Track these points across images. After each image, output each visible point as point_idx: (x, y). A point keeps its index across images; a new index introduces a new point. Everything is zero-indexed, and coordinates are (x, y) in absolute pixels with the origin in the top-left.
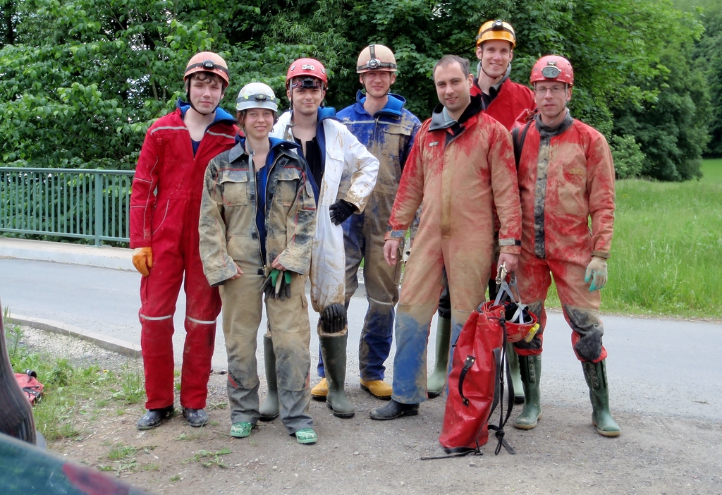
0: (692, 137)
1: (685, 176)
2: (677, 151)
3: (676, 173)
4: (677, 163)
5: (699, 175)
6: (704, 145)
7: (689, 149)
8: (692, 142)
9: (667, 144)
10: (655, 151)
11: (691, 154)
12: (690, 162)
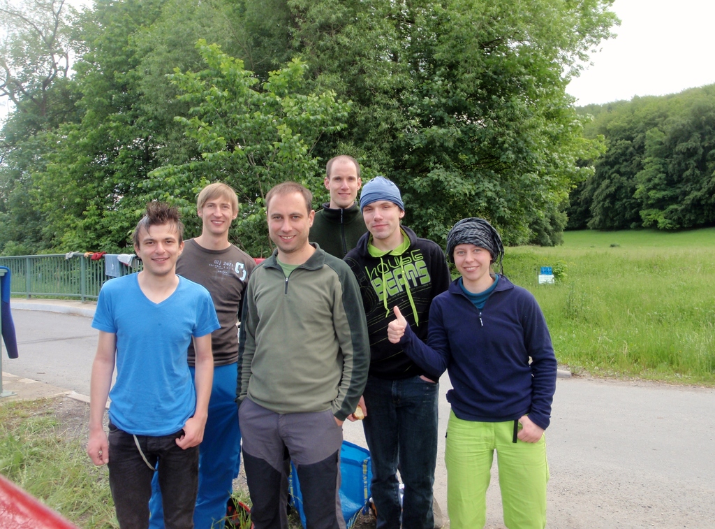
0: (558, 218)
1: (554, 244)
2: (550, 228)
3: (550, 241)
4: (549, 234)
5: (562, 242)
6: (565, 223)
7: (557, 226)
8: (559, 221)
9: (544, 223)
10: (537, 227)
11: (557, 229)
12: (556, 234)
